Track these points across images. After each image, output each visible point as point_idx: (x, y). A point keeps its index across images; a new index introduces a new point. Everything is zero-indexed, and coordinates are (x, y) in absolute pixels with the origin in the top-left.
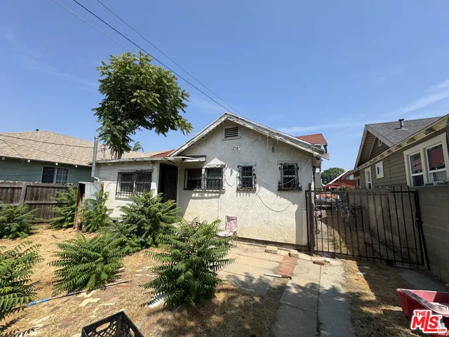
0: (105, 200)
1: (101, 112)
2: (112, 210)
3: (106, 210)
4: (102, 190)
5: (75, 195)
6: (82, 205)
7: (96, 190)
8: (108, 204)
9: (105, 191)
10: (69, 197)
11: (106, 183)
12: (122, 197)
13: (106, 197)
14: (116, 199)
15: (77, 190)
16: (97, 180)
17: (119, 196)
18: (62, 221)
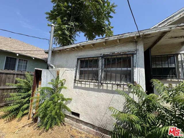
0: (61, 89)
1: (52, 16)
2: (70, 99)
3: (63, 99)
4: (58, 77)
5: (31, 82)
6: (37, 93)
7: (52, 78)
8: (64, 93)
9: (61, 78)
10: (26, 83)
11: (61, 71)
12: (83, 86)
13: (62, 84)
14: (75, 87)
15: (33, 77)
16: (52, 67)
17: (79, 85)
18: (17, 109)
